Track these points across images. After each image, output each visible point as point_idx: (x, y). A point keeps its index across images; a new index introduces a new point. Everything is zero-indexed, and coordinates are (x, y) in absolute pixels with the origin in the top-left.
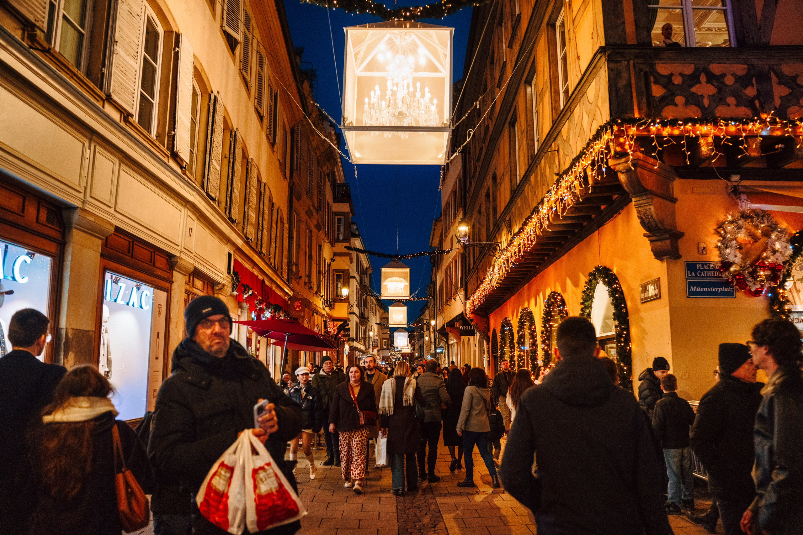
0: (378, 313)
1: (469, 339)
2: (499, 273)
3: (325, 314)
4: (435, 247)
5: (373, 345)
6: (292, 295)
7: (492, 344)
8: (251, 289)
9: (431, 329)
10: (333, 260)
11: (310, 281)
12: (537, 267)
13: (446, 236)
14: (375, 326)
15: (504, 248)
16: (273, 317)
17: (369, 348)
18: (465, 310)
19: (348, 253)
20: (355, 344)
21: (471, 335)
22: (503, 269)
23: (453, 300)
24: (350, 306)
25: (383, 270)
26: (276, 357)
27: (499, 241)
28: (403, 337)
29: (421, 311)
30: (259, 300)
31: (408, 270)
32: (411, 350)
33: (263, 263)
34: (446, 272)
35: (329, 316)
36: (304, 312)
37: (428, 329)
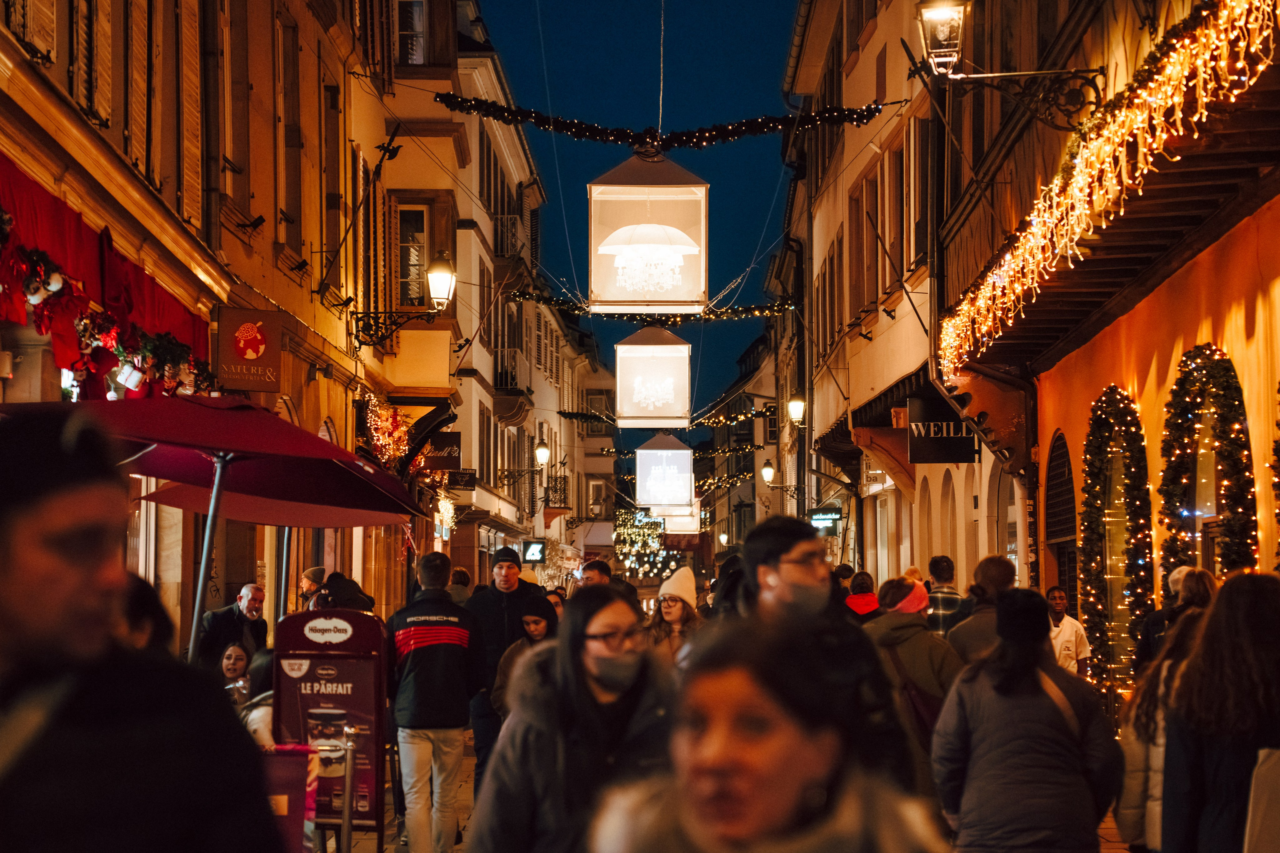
0: (567, 372)
1: (948, 476)
2: (1090, 203)
3: (361, 374)
4: (808, 99)
5: (547, 501)
6: (224, 297)
7: (1048, 498)
8: (58, 270)
9: (786, 437)
10: (389, 151)
11: (296, 241)
12: (1265, 170)
13: (855, 48)
14: (556, 425)
15: (1120, 96)
16: (149, 387)
17: (532, 513)
18: (936, 358)
19: (449, 122)
20: (478, 498)
21: (957, 460)
22: (1111, 182)
23: (883, 316)
24: (461, 345)
25: (598, 193)
26: (164, 554)
27: (1095, 65)
28: (674, 469)
29: (741, 361)
30: (93, 317)
31: (699, 194)
32: (703, 522)
33: (103, 161)
34: (854, 202)
35: (377, 384)
36: (277, 369)
37: (773, 436)
